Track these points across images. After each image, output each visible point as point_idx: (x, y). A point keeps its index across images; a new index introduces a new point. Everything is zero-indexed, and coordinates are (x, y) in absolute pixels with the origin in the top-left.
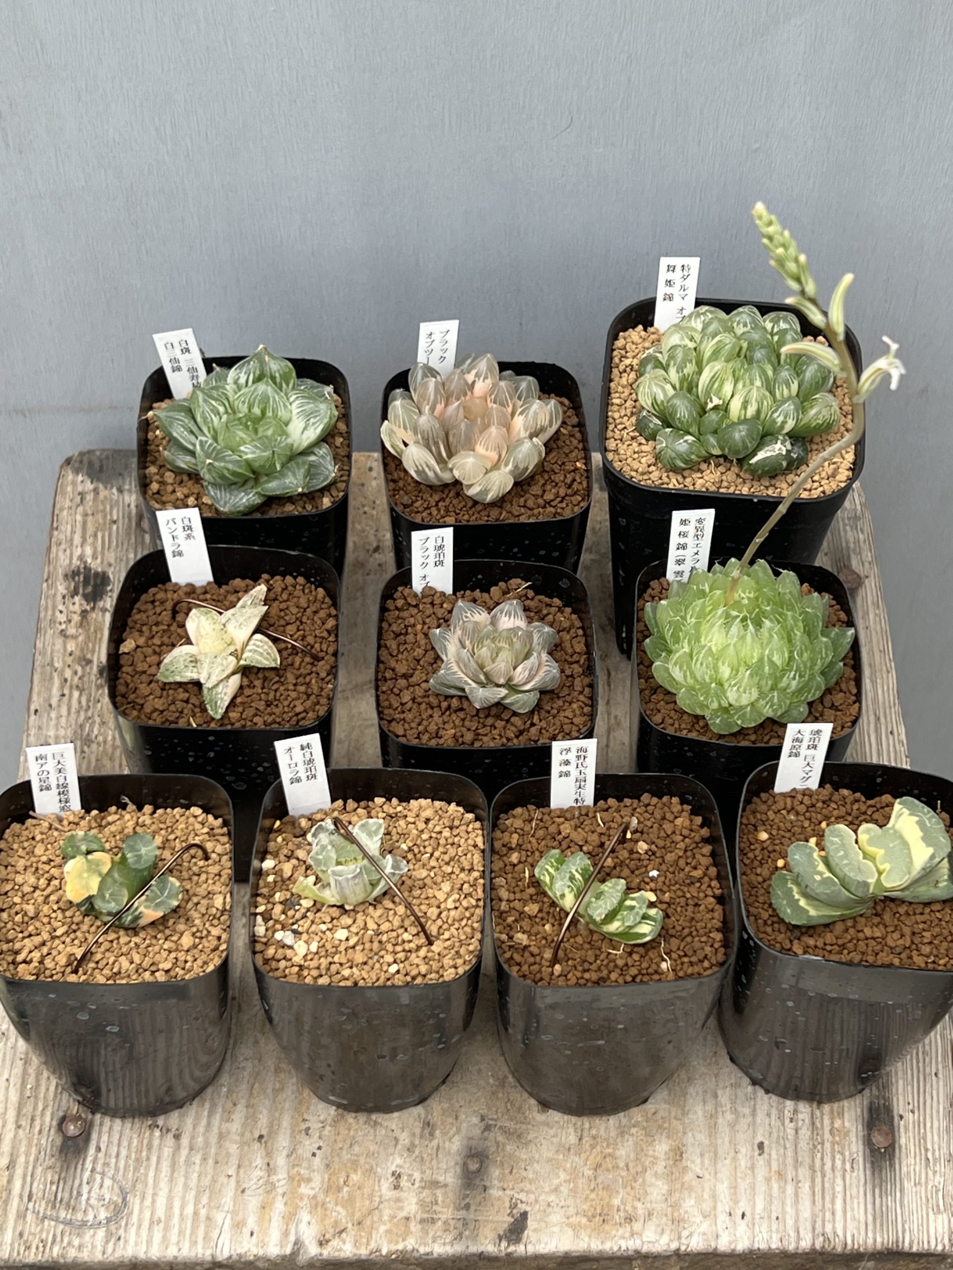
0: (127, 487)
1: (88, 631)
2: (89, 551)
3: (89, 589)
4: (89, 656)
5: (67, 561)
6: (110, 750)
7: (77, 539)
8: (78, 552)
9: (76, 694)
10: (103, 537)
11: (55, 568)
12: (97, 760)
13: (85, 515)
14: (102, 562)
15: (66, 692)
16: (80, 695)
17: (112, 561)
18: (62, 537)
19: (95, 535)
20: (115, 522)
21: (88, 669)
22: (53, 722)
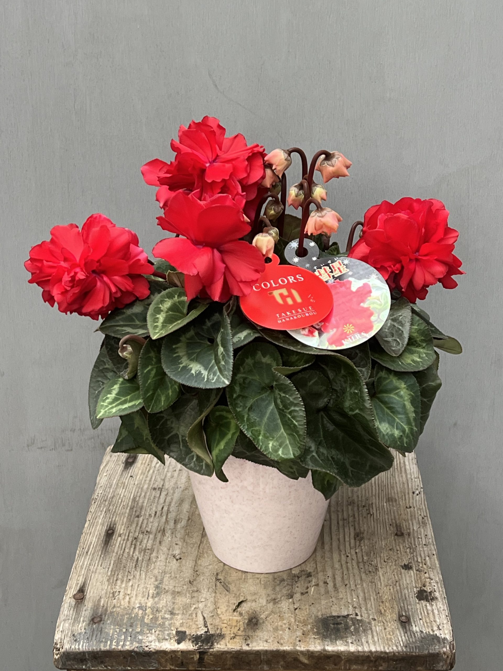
0: (419, 634)
1: (421, 581)
2: (429, 607)
3: (425, 594)
4: (418, 572)
5: (438, 604)
6: (400, 545)
7: (436, 612)
8: (434, 607)
9: (419, 560)
10: (424, 613)
11: (443, 601)
12: (404, 541)
13: (435, 621)
14: (422, 604)
15: (423, 561)
16: (417, 560)
17: (418, 605)
18: (443, 612)
19: (428, 614)
20: (421, 619)
21: (417, 568)
22: (426, 552)
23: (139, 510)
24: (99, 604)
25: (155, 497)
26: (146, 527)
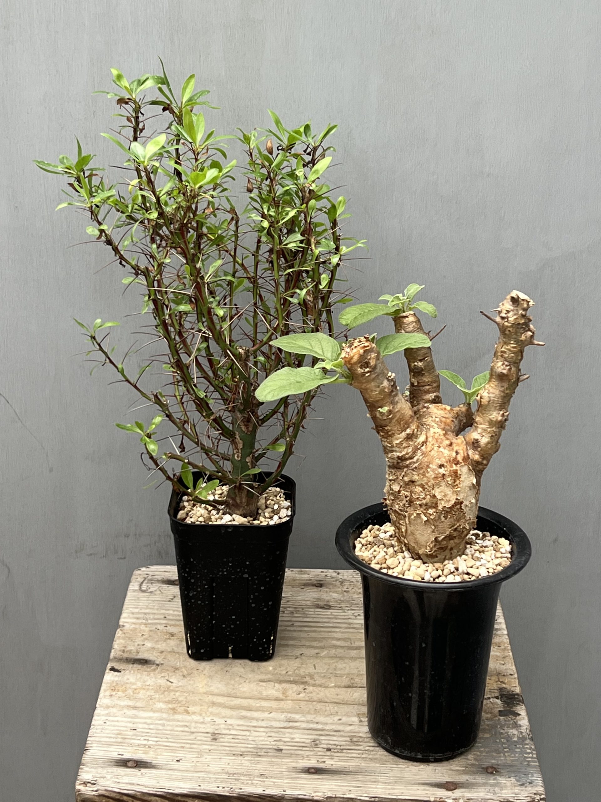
23: (264, 750)
24: (463, 770)
25: (233, 739)
26: (303, 743)
